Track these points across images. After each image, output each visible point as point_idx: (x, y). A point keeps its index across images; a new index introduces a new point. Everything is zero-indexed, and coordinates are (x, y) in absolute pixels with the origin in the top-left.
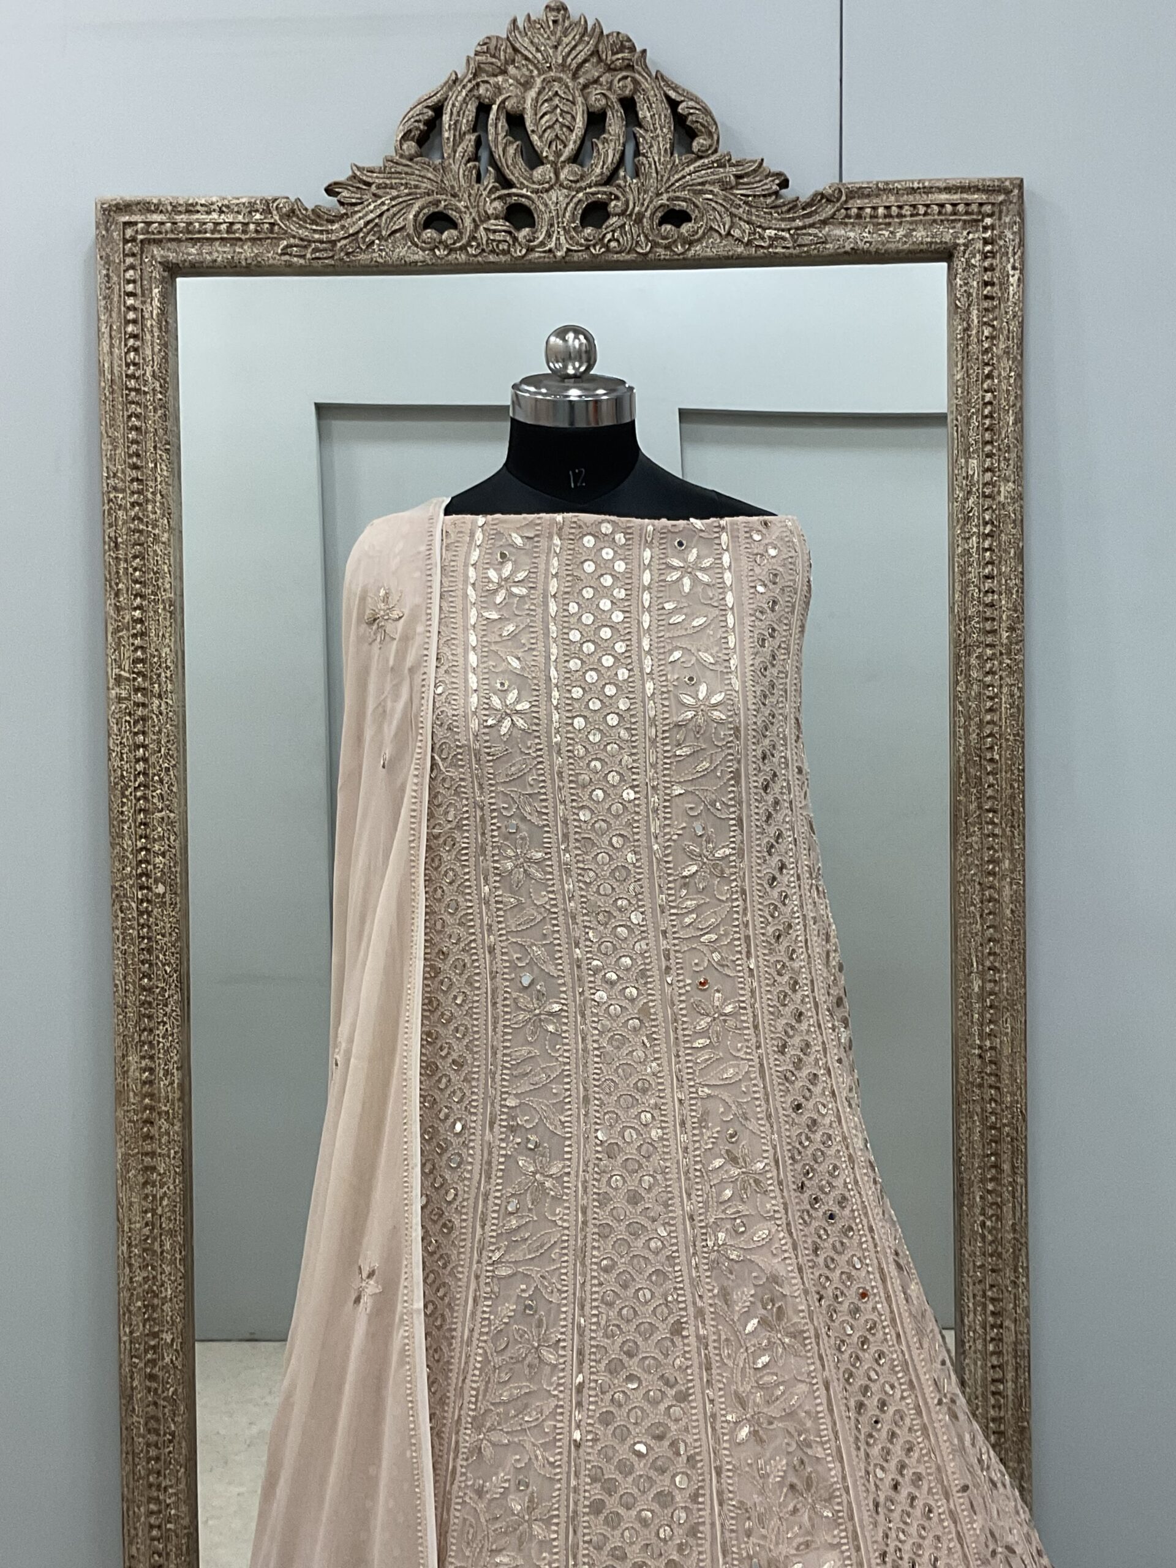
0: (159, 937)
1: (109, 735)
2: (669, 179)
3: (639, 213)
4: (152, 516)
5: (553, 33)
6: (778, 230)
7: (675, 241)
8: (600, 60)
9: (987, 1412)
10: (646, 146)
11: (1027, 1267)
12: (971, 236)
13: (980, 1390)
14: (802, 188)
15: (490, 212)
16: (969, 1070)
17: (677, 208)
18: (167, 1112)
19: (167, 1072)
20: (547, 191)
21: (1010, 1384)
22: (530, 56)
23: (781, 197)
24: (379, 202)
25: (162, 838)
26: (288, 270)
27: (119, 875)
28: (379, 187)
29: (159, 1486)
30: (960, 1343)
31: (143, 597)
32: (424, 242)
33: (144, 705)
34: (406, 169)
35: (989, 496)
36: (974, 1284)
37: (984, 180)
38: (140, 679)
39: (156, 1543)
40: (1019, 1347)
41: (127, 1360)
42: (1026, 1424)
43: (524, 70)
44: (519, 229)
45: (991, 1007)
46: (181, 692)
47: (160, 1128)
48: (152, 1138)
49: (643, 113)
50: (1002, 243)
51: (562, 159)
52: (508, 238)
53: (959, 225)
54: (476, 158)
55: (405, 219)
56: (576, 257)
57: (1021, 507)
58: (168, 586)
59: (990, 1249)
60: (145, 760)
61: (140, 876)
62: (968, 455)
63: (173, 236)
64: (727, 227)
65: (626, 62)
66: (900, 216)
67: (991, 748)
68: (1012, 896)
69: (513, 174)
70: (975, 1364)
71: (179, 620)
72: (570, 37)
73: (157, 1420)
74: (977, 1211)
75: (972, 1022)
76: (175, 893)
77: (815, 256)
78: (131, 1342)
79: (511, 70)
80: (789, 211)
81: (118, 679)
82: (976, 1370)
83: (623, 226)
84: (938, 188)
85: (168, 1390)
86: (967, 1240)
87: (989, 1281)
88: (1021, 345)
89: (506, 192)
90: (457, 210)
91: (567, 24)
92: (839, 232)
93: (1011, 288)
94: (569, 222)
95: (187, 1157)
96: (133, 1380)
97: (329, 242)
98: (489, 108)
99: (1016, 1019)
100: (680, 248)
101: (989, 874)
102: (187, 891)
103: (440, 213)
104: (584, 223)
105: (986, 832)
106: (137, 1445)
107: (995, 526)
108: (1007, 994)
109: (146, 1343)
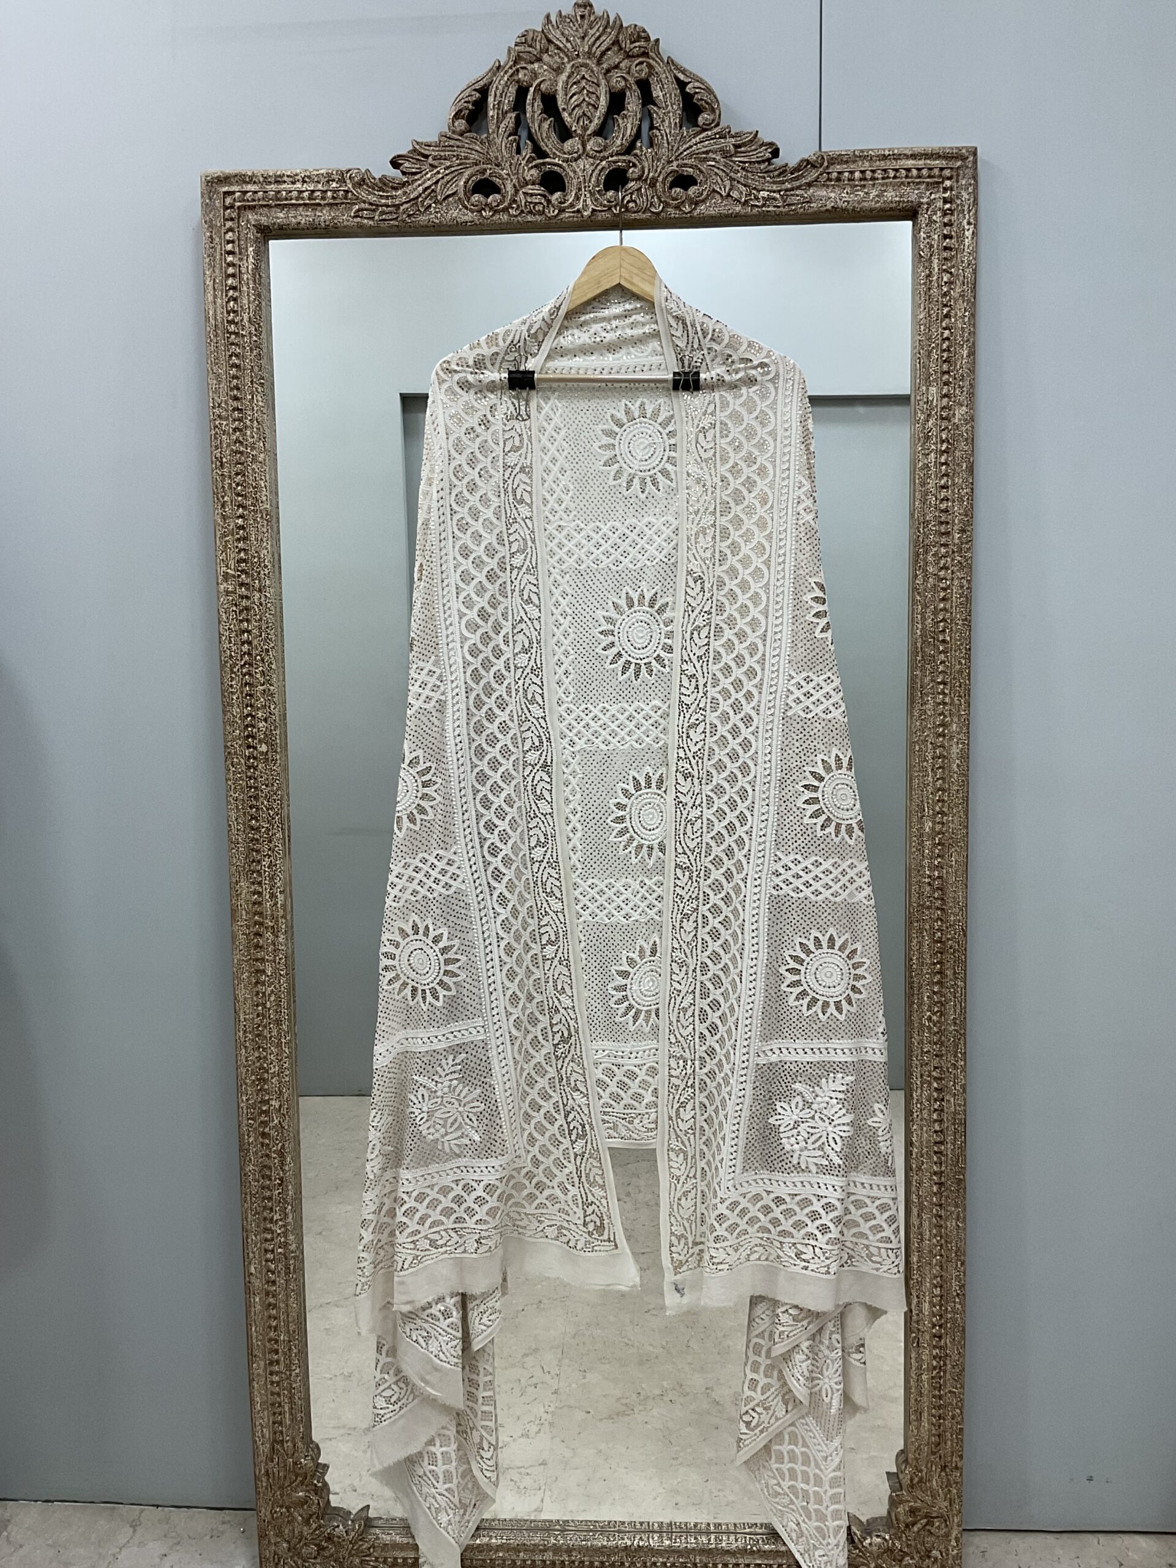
0: (263, 787)
1: (220, 622)
2: (678, 149)
3: (653, 178)
4: (251, 440)
6: (771, 191)
7: (683, 202)
8: (621, 49)
9: (931, 1167)
10: (659, 121)
11: (965, 1053)
12: (933, 196)
13: (925, 1150)
14: (790, 157)
15: (528, 178)
16: (921, 894)
17: (685, 173)
18: (273, 927)
19: (273, 896)
20: (576, 160)
21: (950, 1146)
22: (561, 46)
23: (773, 164)
24: (435, 171)
25: (264, 707)
26: (359, 230)
27: (230, 737)
28: (435, 158)
30: (909, 1113)
31: (244, 507)
32: (473, 205)
33: (247, 597)
34: (458, 143)
35: (947, 419)
36: (921, 1067)
37: (944, 148)
38: (243, 576)
39: (269, 1263)
40: (957, 1116)
41: (245, 1122)
42: (962, 1177)
43: (556, 58)
44: (552, 193)
45: (939, 844)
46: (278, 587)
47: (268, 939)
48: (261, 948)
49: (657, 93)
50: (959, 202)
51: (589, 132)
52: (543, 201)
53: (923, 187)
54: (514, 132)
55: (457, 186)
56: (601, 216)
57: (973, 427)
58: (265, 498)
59: (935, 1039)
60: (249, 643)
61: (248, 737)
63: (264, 203)
64: (727, 189)
65: (642, 50)
66: (873, 179)
67: (944, 631)
68: (958, 753)
69: (547, 146)
70: (921, 1130)
71: (275, 529)
72: (595, 29)
73: (270, 1168)
74: (925, 1008)
75: (923, 857)
76: (276, 752)
77: (801, 215)
78: (247, 1108)
79: (546, 58)
80: (779, 175)
81: (226, 577)
82: (923, 1135)
83: (639, 189)
84: (905, 155)
85: (278, 1145)
86: (916, 1031)
87: (933, 1064)
88: (974, 289)
89: (541, 161)
90: (500, 177)
91: (592, 18)
92: (823, 193)
93: (966, 240)
94: (594, 186)
95: (290, 963)
96: (249, 1137)
97: (394, 206)
98: (527, 90)
99: (959, 854)
100: (687, 209)
101: (940, 735)
102: (286, 750)
103: (486, 179)
104: (607, 188)
105: (937, 700)
106: (253, 1187)
107: (950, 444)
108: (953, 833)
109: (259, 1108)
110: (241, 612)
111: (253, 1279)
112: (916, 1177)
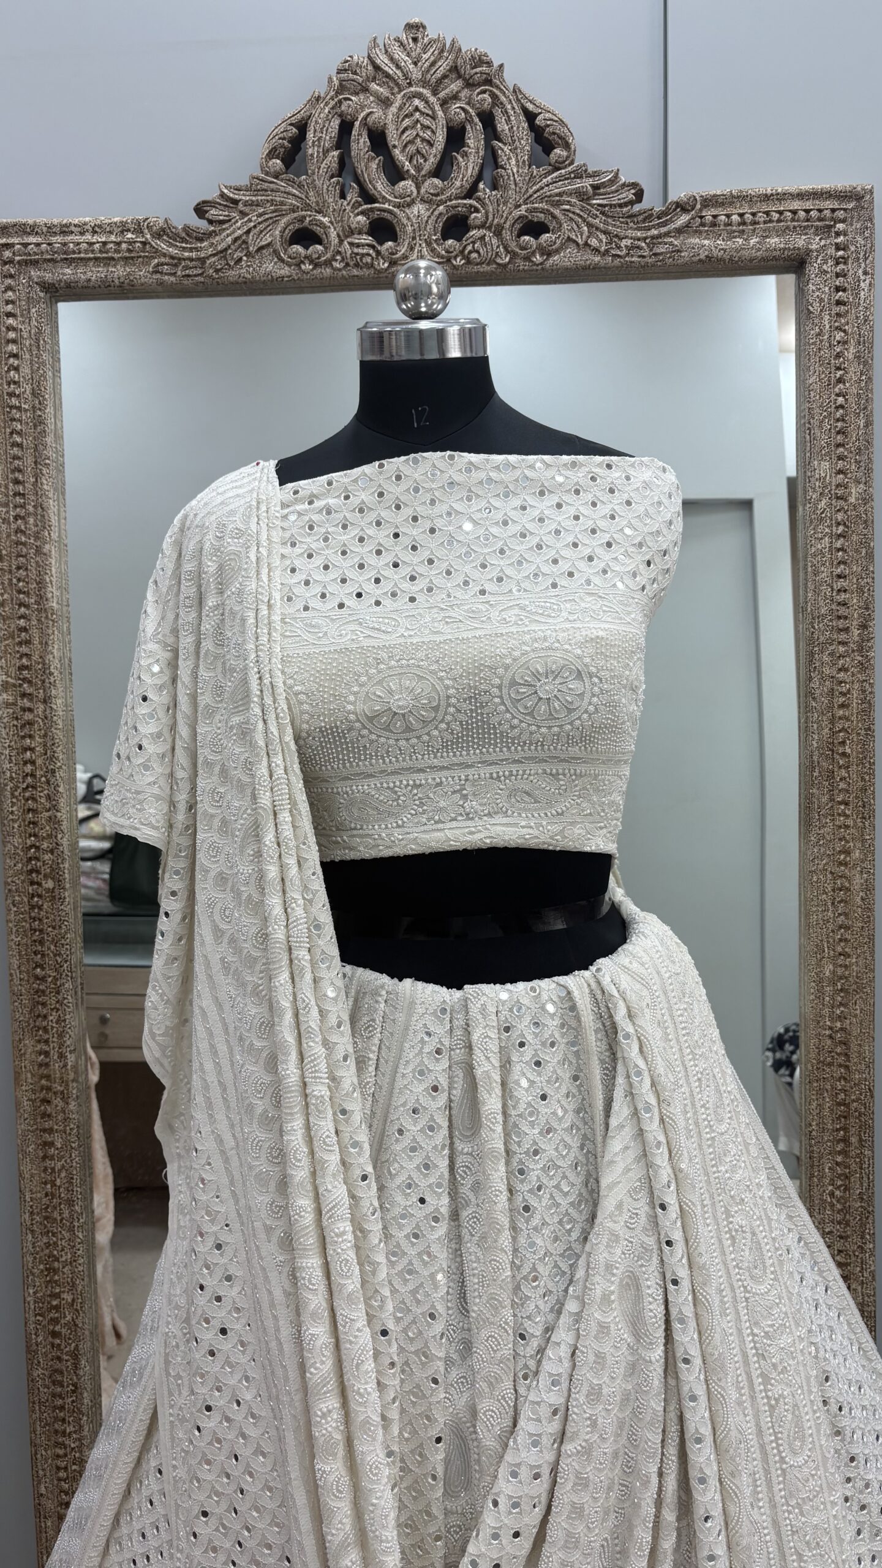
0: (50, 929)
2: (527, 190)
3: (498, 225)
4: (34, 529)
5: (413, 50)
6: (634, 239)
7: (534, 253)
8: (459, 75)
10: (505, 159)
11: (874, 1234)
12: (823, 243)
14: (656, 199)
15: (353, 226)
17: (535, 220)
18: (62, 1092)
19: (62, 1055)
20: (409, 205)
22: (391, 72)
23: (637, 207)
24: (246, 219)
25: (50, 836)
26: (160, 288)
27: (11, 872)
28: (246, 204)
29: (64, 1432)
31: (27, 606)
33: (30, 710)
34: (272, 186)
35: (843, 498)
37: (836, 187)
38: (25, 685)
39: (63, 1483)
40: (866, 1308)
41: (33, 1318)
43: (385, 88)
44: (381, 243)
45: (841, 990)
47: (56, 1106)
48: (49, 1116)
49: (502, 126)
50: (853, 249)
53: (812, 231)
54: (339, 174)
55: (272, 235)
57: (872, 508)
59: (839, 1217)
60: (33, 763)
61: (31, 871)
62: (821, 458)
63: (48, 257)
64: (584, 237)
65: (484, 76)
66: (755, 223)
67: (843, 743)
68: (862, 884)
69: (375, 189)
72: (429, 53)
73: (61, 1373)
74: (827, 1182)
76: (64, 888)
77: (671, 264)
78: (35, 1302)
79: (374, 86)
80: (644, 221)
81: (6, 686)
83: (482, 238)
84: (791, 195)
85: (70, 1345)
90: (321, 225)
91: (426, 40)
92: (695, 240)
93: (862, 293)
94: (430, 235)
96: (38, 1336)
97: (199, 259)
98: (351, 124)
99: (865, 1001)
100: (538, 258)
101: (840, 864)
103: (305, 228)
104: (445, 236)
105: (837, 823)
106: (42, 1395)
107: (847, 527)
108: (857, 977)
109: (49, 1303)
110: (23, 726)
111: (43, 1501)
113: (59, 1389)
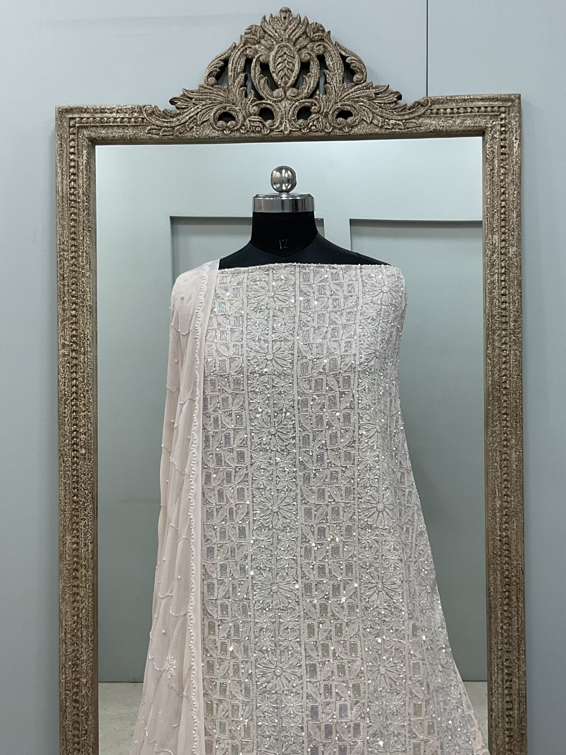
0: (82, 476)
1: (59, 373)
2: (341, 95)
3: (326, 112)
4: (81, 264)
5: (284, 23)
6: (396, 120)
7: (344, 126)
8: (307, 36)
9: (504, 725)
10: (330, 79)
11: (525, 650)
12: (494, 123)
13: (501, 714)
14: (408, 100)
15: (251, 112)
17: (345, 110)
18: (85, 565)
19: (85, 545)
20: (280, 101)
21: (516, 711)
22: (272, 35)
23: (398, 104)
24: (196, 107)
25: (84, 425)
26: (150, 141)
27: (63, 444)
28: (196, 100)
30: (490, 689)
31: (76, 304)
32: (218, 127)
33: (76, 358)
34: (210, 91)
35: (504, 254)
36: (497, 659)
37: (501, 95)
38: (74, 345)
40: (521, 692)
41: (64, 692)
42: (524, 732)
43: (269, 41)
44: (266, 120)
45: (506, 515)
46: (95, 351)
47: (82, 573)
48: (77, 578)
49: (329, 62)
50: (510, 126)
51: (288, 85)
52: (260, 125)
53: (488, 117)
54: (245, 85)
55: (209, 116)
56: (294, 134)
57: (520, 259)
58: (89, 299)
59: (506, 641)
60: (77, 386)
61: (73, 444)
62: (493, 234)
63: (94, 125)
64: (370, 119)
65: (320, 37)
66: (458, 113)
67: (505, 382)
68: (516, 458)
69: (263, 93)
70: (498, 700)
71: (94, 316)
72: (292, 25)
73: (78, 723)
74: (499, 621)
75: (496, 523)
76: (91, 453)
77: (415, 133)
78: (66, 683)
79: (263, 41)
80: (402, 111)
81: (64, 346)
82: (498, 705)
83: (318, 119)
84: (477, 99)
85: (84, 707)
86: (493, 635)
87: (505, 657)
88: (520, 178)
89: (260, 102)
90: (235, 111)
91: (291, 19)
92: (427, 121)
93: (515, 149)
94: (291, 117)
95: (95, 588)
96: (66, 702)
97: (171, 127)
98: (251, 60)
99: (519, 521)
100: (347, 130)
101: (504, 446)
102: (97, 452)
103: (226, 113)
104: (299, 117)
105: (503, 425)
106: (68, 736)
107: (507, 269)
108: (514, 508)
109: (73, 683)
110: (72, 367)
112: (495, 732)
113: (77, 732)
